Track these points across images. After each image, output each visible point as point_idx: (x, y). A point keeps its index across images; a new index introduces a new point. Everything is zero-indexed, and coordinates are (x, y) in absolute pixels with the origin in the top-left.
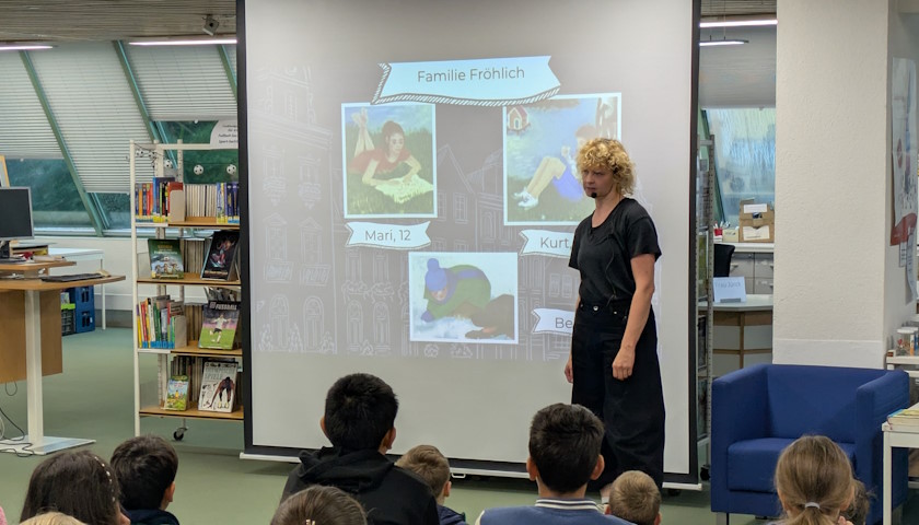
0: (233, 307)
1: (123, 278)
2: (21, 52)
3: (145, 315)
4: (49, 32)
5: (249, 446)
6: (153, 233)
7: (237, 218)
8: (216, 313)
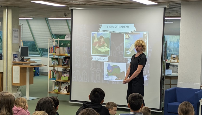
0: (68, 72)
1: (46, 65)
2: (26, 20)
3: (50, 73)
4: (32, 16)
5: (71, 100)
6: (52, 57)
7: (70, 54)
8: (65, 73)
